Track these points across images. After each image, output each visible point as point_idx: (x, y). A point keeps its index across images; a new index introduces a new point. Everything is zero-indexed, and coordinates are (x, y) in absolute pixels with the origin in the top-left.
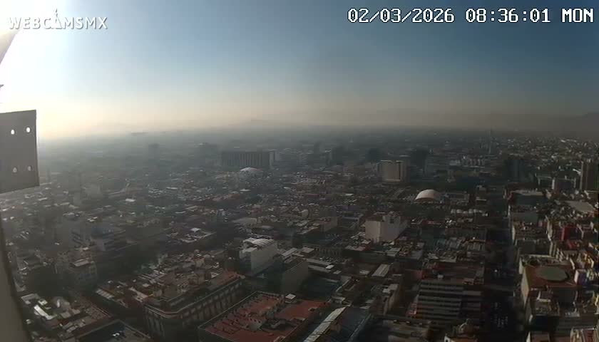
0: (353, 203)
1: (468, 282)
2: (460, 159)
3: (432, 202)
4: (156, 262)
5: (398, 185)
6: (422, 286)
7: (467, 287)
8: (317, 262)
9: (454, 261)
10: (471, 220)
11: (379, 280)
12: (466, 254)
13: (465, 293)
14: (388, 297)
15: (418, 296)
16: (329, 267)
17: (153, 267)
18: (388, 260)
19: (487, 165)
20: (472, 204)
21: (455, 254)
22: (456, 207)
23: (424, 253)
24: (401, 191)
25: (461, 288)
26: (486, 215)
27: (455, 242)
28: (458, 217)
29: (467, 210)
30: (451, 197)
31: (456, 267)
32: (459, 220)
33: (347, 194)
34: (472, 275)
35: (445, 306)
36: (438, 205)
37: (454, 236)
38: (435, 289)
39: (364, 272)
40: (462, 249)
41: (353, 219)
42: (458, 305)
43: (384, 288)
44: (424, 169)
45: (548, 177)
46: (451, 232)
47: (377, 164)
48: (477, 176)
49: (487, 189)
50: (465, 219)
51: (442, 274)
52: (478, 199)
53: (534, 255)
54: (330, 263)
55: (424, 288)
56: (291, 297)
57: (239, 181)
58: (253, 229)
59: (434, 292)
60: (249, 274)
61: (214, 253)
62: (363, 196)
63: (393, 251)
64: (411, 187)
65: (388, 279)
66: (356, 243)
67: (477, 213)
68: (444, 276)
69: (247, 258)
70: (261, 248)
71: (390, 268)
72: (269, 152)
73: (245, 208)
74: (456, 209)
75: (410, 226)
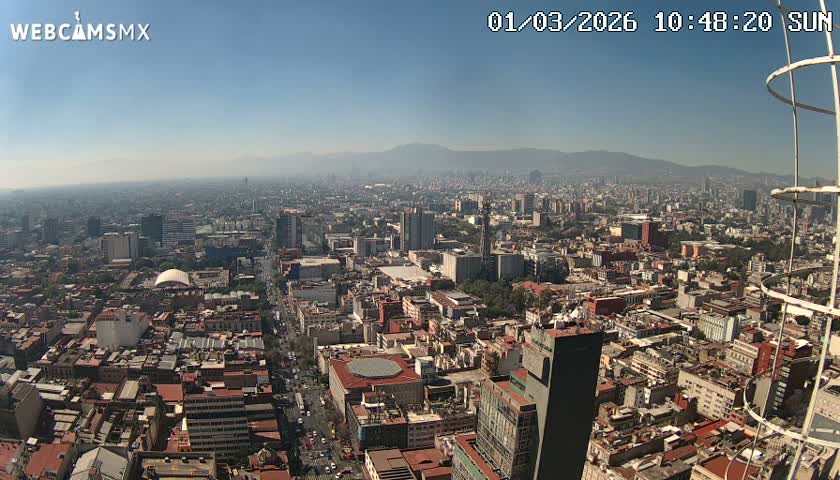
0: (76, 298)
1: (249, 394)
2: (209, 222)
3: (177, 287)
5: (131, 267)
6: (186, 405)
7: (249, 399)
8: (49, 387)
9: (222, 365)
10: (235, 307)
11: (128, 404)
12: (237, 354)
13: (249, 407)
14: (147, 426)
15: (184, 420)
16: (65, 393)
18: (133, 374)
19: (251, 229)
20: (233, 285)
21: (222, 356)
22: (212, 290)
23: (178, 359)
24: (133, 275)
25: (243, 403)
26: (257, 298)
27: (217, 339)
28: (217, 304)
29: (229, 294)
30: (201, 276)
31: (225, 374)
32: (219, 308)
33: (67, 286)
34: (253, 382)
35: (226, 429)
36: (186, 290)
37: (215, 330)
38: (206, 408)
39: (108, 396)
40: (229, 347)
41: (80, 320)
42: (244, 425)
43: (139, 414)
44: (161, 241)
45: (346, 237)
46: (211, 326)
47: (101, 239)
48: (236, 245)
49: (253, 261)
50: (227, 307)
51: (208, 386)
52: (242, 276)
53: (340, 346)
54: (63, 387)
55: (189, 408)
56: (33, 442)
59: (205, 411)
62: (87, 286)
63: (138, 361)
64: (146, 268)
65: (141, 401)
66: (88, 355)
67: (242, 296)
68: (214, 388)
71: (139, 385)
74: (212, 293)
75: (154, 323)
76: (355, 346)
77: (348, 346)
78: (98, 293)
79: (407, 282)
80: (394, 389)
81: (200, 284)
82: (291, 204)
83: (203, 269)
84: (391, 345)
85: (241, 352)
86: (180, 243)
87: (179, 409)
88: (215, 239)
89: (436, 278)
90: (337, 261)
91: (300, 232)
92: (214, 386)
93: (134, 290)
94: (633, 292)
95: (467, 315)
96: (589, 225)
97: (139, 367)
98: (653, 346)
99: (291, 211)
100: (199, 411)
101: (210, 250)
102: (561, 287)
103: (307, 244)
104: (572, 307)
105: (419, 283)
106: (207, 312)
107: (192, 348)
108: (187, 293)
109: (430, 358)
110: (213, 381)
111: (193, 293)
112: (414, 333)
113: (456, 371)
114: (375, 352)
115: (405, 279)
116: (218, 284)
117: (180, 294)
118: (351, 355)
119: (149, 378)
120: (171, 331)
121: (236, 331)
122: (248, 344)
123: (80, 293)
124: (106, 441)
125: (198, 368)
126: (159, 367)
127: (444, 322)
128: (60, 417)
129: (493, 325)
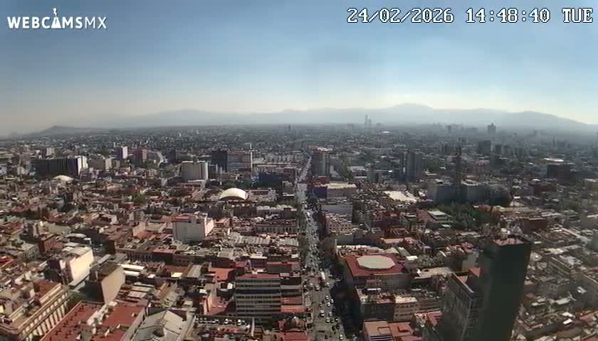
0: (159, 205)
1: (285, 278)
2: (262, 156)
3: (237, 201)
6: (238, 284)
7: (284, 282)
8: (131, 267)
9: (265, 258)
10: (279, 216)
11: (194, 281)
12: (278, 249)
13: (283, 287)
14: (206, 297)
15: (234, 294)
16: (143, 271)
18: (197, 260)
19: (293, 162)
20: (280, 200)
21: (267, 251)
22: (263, 204)
23: (234, 251)
24: (203, 191)
25: (279, 283)
26: (295, 210)
27: (264, 238)
28: (266, 214)
29: (275, 206)
30: (255, 193)
31: (268, 263)
32: (267, 217)
33: (152, 197)
34: (287, 268)
35: (264, 302)
36: (243, 203)
37: (263, 232)
38: (252, 286)
39: (177, 275)
40: (273, 244)
41: (160, 221)
42: (278, 299)
43: (199, 288)
44: (226, 168)
45: (361, 168)
46: (260, 228)
47: (179, 165)
48: (282, 172)
49: (294, 184)
50: (273, 215)
51: (255, 271)
52: (286, 194)
53: (354, 247)
54: (143, 267)
55: (239, 286)
56: (113, 304)
57: (52, 189)
58: (69, 238)
59: (251, 288)
60: (71, 284)
61: (39, 264)
62: (167, 197)
63: (203, 252)
64: (213, 187)
65: (203, 279)
66: (165, 246)
67: (285, 209)
68: (259, 273)
69: (68, 267)
70: (78, 256)
71: (202, 268)
72: (77, 159)
73: (60, 217)
74: (263, 206)
75: (218, 225)
76: (363, 246)
77: (358, 247)
78: (175, 203)
79: (404, 203)
80: (388, 278)
81: (254, 199)
82: (323, 144)
83: (256, 189)
84: (390, 246)
85: (281, 248)
86: (241, 170)
87: (230, 286)
88: (267, 168)
89: (423, 200)
90: (354, 186)
91: (328, 164)
92: (259, 271)
93: (204, 202)
94: (553, 214)
95: (443, 227)
96: (526, 165)
97: (203, 255)
98: (562, 254)
99: (322, 149)
100: (246, 288)
101: (262, 175)
102: (508, 209)
103: (334, 173)
104: (513, 224)
105: (412, 203)
106: (259, 219)
107: (245, 244)
108: (243, 205)
109: (416, 257)
110: (259, 267)
111: (249, 205)
112: (406, 239)
113: (432, 267)
114: (377, 251)
115: (401, 200)
116: (267, 199)
117: (238, 206)
118: (361, 253)
119: (211, 263)
120: (231, 232)
121: (279, 233)
122: (286, 242)
123: (162, 203)
124: (173, 306)
125: (248, 258)
126: (218, 256)
127: (427, 231)
128: (137, 288)
129: (460, 235)
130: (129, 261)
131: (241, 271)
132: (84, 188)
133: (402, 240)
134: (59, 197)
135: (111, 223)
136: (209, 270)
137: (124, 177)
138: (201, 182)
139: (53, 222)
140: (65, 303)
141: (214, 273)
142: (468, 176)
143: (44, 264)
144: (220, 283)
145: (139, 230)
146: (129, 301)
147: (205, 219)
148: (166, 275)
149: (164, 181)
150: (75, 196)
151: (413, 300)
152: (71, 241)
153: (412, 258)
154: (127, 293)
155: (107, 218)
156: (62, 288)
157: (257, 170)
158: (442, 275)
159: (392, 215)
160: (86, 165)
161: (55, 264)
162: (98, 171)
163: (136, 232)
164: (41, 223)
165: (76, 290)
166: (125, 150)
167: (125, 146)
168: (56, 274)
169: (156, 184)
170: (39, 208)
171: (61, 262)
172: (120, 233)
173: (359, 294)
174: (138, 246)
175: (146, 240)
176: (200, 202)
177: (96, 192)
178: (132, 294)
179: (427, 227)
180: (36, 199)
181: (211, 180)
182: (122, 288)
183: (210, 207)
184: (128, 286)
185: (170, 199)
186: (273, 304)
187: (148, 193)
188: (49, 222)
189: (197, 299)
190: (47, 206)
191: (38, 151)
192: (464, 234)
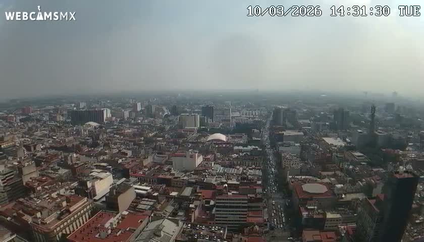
0: (163, 145)
1: (251, 197)
2: (238, 111)
3: (220, 142)
4: (34, 192)
6: (216, 201)
7: (251, 200)
8: (141, 187)
9: (238, 183)
10: (249, 154)
11: (186, 198)
12: (247, 177)
13: (250, 204)
14: (194, 210)
15: (214, 208)
16: (150, 191)
17: (32, 196)
18: (190, 184)
19: (260, 115)
20: (250, 142)
21: (240, 178)
22: (238, 145)
24: (195, 135)
25: (246, 202)
26: (261, 150)
27: (238, 169)
28: (240, 152)
29: (247, 147)
30: (233, 137)
31: (240, 187)
32: (241, 154)
33: (158, 139)
34: (253, 191)
35: (236, 214)
36: (224, 144)
37: (237, 165)
38: (227, 203)
39: (174, 194)
40: (244, 173)
41: (163, 156)
42: (245, 213)
43: (190, 204)
44: (212, 119)
45: (307, 121)
46: (235, 162)
47: (179, 116)
48: (252, 123)
49: (260, 131)
50: (245, 153)
51: (230, 192)
52: (254, 138)
53: (300, 177)
54: (149, 188)
55: (219, 203)
56: (126, 213)
57: (84, 132)
58: (95, 166)
59: (226, 205)
60: (95, 198)
61: (71, 184)
62: (169, 139)
63: (194, 178)
64: (203, 132)
65: (192, 198)
66: (166, 173)
67: (253, 148)
68: (233, 194)
69: (93, 186)
70: (101, 179)
71: (192, 190)
72: (103, 111)
73: (89, 151)
74: (238, 146)
75: (205, 159)
76: (307, 177)
77: (303, 177)
78: (176, 143)
79: (336, 146)
80: (323, 200)
81: (232, 141)
83: (232, 134)
84: (324, 177)
85: (249, 176)
86: (222, 121)
87: (212, 203)
88: (241, 119)
89: (349, 145)
90: (302, 133)
91: (285, 118)
92: (233, 192)
93: (196, 143)
95: (361, 164)
97: (194, 181)
99: (280, 107)
100: (223, 204)
101: (238, 124)
102: (404, 152)
103: (289, 125)
104: (407, 163)
105: (341, 147)
106: (235, 156)
107: (225, 173)
108: (224, 146)
109: (342, 185)
110: (233, 190)
111: (228, 145)
112: (336, 172)
113: (352, 193)
114: (316, 181)
115: (334, 144)
116: (241, 142)
117: (221, 146)
118: (304, 181)
119: (198, 187)
120: (214, 164)
121: (248, 166)
122: (254, 173)
123: (165, 143)
124: (169, 216)
125: (226, 183)
126: (205, 181)
127: (351, 167)
128: (145, 202)
129: (372, 170)
130: (139, 183)
131: (220, 193)
132: (108, 131)
133: (333, 173)
134: (89, 137)
135: (127, 156)
136: (198, 191)
137: (138, 124)
138: (194, 129)
139: (83, 155)
140: (90, 211)
141: (201, 193)
142: (380, 128)
143: (75, 184)
144: (204, 201)
145: (148, 162)
146: (137, 211)
147: (197, 155)
148: (166, 194)
149: (168, 127)
150: (101, 137)
151: (338, 216)
152: (96, 168)
153: (339, 186)
154: (137, 206)
155: (124, 152)
156: (87, 200)
157: (234, 120)
158: (359, 199)
159: (327, 155)
160: (109, 115)
161: (84, 184)
162: (118, 120)
163: (145, 163)
164: (75, 155)
165: (98, 203)
166: (139, 105)
167: (139, 102)
168: (84, 191)
169: (162, 129)
170: (73, 145)
171: (88, 182)
172: (134, 163)
173: (302, 211)
174: (147, 173)
175: (153, 169)
176: (192, 143)
177: (117, 134)
178: (140, 206)
179: (351, 164)
180: (71, 138)
181: (202, 127)
182: (133, 202)
183: (200, 146)
184: (138, 201)
185: (171, 140)
186: (242, 216)
187: (155, 136)
188: (80, 154)
189: (188, 211)
190: (80, 143)
191: (73, 105)
192: (375, 170)
